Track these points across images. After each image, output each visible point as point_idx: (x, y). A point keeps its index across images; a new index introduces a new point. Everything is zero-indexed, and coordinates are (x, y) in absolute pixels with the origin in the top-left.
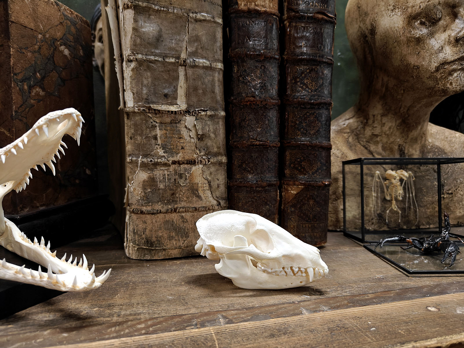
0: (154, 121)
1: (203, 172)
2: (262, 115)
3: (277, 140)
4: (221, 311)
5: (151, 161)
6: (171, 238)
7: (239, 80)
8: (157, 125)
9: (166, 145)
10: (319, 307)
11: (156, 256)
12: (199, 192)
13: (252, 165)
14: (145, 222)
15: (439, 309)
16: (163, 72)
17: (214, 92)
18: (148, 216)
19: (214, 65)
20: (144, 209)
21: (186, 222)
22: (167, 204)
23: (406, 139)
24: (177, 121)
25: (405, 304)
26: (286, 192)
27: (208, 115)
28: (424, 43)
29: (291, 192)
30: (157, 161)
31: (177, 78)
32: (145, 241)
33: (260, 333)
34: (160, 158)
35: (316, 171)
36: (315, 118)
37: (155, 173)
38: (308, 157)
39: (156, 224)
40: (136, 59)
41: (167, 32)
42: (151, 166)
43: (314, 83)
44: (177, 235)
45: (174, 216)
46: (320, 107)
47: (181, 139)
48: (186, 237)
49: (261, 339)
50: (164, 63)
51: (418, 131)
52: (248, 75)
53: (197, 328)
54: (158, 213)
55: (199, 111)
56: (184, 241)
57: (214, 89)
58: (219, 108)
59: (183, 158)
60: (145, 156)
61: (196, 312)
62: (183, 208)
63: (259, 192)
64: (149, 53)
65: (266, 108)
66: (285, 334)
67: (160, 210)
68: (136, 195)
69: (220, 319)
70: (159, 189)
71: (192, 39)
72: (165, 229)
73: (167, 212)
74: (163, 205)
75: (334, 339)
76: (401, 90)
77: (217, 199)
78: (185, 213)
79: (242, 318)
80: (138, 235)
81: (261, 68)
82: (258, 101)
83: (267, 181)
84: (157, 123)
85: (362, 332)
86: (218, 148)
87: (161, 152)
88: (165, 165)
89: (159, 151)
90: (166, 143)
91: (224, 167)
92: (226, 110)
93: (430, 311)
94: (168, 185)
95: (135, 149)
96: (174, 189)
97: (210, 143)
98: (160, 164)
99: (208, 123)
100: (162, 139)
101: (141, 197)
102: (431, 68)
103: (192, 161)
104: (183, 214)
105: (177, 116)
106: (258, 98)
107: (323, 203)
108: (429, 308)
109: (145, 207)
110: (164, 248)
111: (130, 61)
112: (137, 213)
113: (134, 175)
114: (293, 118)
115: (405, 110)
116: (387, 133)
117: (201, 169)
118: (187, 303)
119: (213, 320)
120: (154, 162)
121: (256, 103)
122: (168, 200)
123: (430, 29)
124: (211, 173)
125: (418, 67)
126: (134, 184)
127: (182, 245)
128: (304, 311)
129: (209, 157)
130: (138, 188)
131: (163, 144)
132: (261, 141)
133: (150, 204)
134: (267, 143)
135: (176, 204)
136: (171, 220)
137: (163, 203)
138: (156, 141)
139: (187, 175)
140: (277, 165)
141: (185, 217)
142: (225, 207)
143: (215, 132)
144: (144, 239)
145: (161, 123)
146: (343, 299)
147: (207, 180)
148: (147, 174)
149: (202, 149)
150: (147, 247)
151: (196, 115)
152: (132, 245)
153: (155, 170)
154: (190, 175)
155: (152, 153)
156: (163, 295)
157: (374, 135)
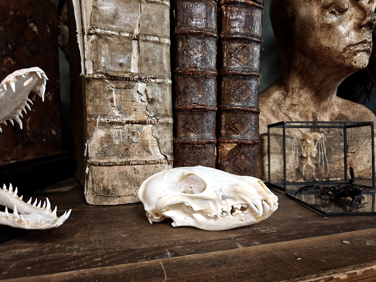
0: (111, 86)
1: (153, 130)
2: (203, 83)
3: (215, 105)
4: (168, 246)
5: (108, 120)
6: (124, 187)
7: (183, 54)
8: (113, 89)
9: (120, 107)
10: (252, 242)
11: (112, 202)
12: (149, 148)
13: (194, 125)
14: (102, 173)
15: (352, 242)
16: (118, 44)
17: (162, 63)
18: (105, 168)
19: (162, 40)
20: (101, 161)
21: (137, 173)
22: (121, 157)
23: (318, 108)
24: (130, 87)
25: (324, 238)
26: (222, 149)
27: (157, 82)
28: (334, 28)
29: (226, 149)
30: (113, 121)
31: (131, 50)
33: (203, 263)
34: (116, 118)
35: (247, 131)
36: (246, 87)
37: (111, 131)
38: (241, 119)
39: (112, 175)
40: (96, 32)
41: (123, 11)
42: (108, 125)
43: (246, 58)
44: (130, 184)
45: (128, 168)
46: (251, 78)
47: (134, 102)
48: (137, 186)
49: (204, 269)
50: (119, 37)
51: (328, 102)
52: (191, 49)
53: (148, 260)
54: (113, 166)
55: (150, 79)
56: (136, 189)
57: (162, 60)
58: (167, 77)
59: (135, 118)
60: (104, 116)
61: (147, 247)
62: (135, 161)
63: (199, 148)
64: (106, 28)
65: (206, 77)
66: (224, 264)
67: (116, 163)
68: (95, 149)
69: (168, 253)
70: (115, 145)
71: (144, 18)
72: (120, 179)
73: (121, 164)
75: (267, 268)
76: (315, 68)
77: (164, 154)
78: (137, 166)
79: (187, 251)
80: (97, 184)
81: (202, 44)
82: (199, 71)
83: (207, 139)
84: (113, 87)
85: (290, 262)
86: (166, 110)
87: (117, 113)
88: (120, 124)
89: (114, 112)
90: (121, 105)
91: (171, 127)
92: (173, 79)
93: (345, 243)
94: (122, 142)
95: (94, 110)
96: (128, 144)
97: (158, 106)
98: (115, 123)
99: (157, 89)
101: (99, 152)
102: (339, 49)
103: (143, 121)
104: (135, 167)
105: (130, 83)
106: (199, 69)
107: (253, 158)
108: (344, 242)
109: (102, 160)
110: (119, 195)
111: (89, 34)
112: (96, 165)
113: (93, 132)
114: (228, 87)
115: (318, 84)
116: (304, 103)
117: (150, 128)
118: (138, 240)
119: (161, 254)
120: (110, 121)
121: (198, 73)
122: (122, 155)
123: (339, 17)
124: (159, 132)
125: (329, 49)
126: (93, 140)
127: (134, 193)
128: (239, 246)
129: (158, 118)
130: (96, 144)
131: (119, 106)
132: (202, 105)
133: (107, 157)
134: (206, 107)
135: (129, 158)
136: (125, 171)
137: (118, 157)
138: (113, 104)
139: (138, 133)
140: (215, 126)
141: (136, 168)
142: (171, 161)
143: (163, 97)
144: (102, 188)
145: (117, 88)
146: (271, 235)
147: (156, 138)
148: (104, 131)
149: (151, 111)
150: (104, 194)
151: (147, 82)
152: (91, 193)
153: (111, 128)
154: (142, 133)
155: (109, 114)
156: (117, 233)
157: (293, 105)
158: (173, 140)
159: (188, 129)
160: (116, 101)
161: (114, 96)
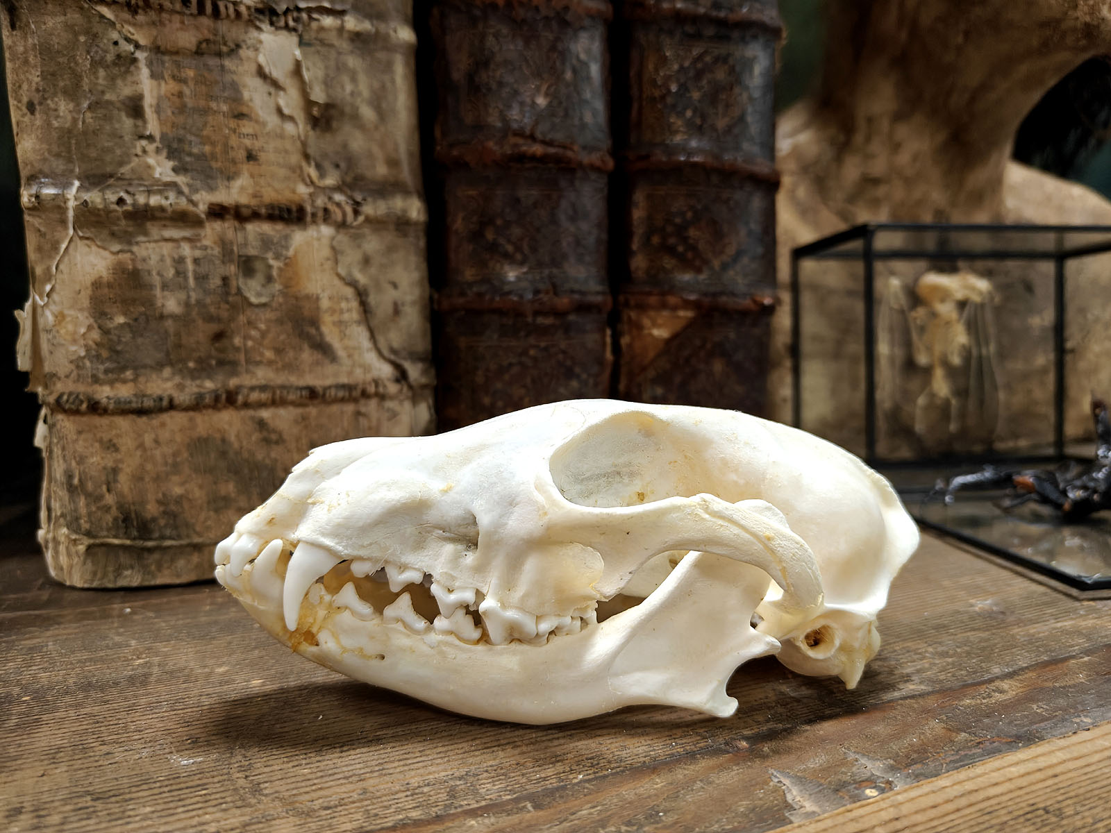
0: (128, 40)
1: (336, 252)
2: (553, 49)
3: (604, 146)
5: (121, 201)
6: (220, 504)
8: (139, 55)
9: (180, 140)
11: (165, 572)
12: (326, 329)
13: (516, 231)
14: (111, 446)
18: (123, 423)
20: (104, 393)
21: (277, 443)
22: (196, 374)
23: (954, 194)
24: (225, 49)
26: (634, 333)
27: (349, 32)
29: (650, 334)
30: (147, 205)
32: (115, 519)
34: (160, 192)
35: (735, 261)
36: (730, 73)
37: (140, 251)
38: (710, 211)
39: (157, 453)
42: (123, 222)
44: (245, 489)
45: (229, 422)
46: (747, 38)
47: (245, 122)
54: (161, 410)
55: (315, 16)
58: (393, 11)
59: (255, 196)
60: (95, 180)
62: (263, 388)
63: (543, 331)
67: (171, 400)
68: (69, 338)
70: (161, 316)
72: (197, 470)
73: (197, 405)
74: (183, 378)
76: (957, 34)
77: (392, 357)
78: (272, 409)
80: (88, 495)
83: (573, 291)
84: (137, 46)
86: (393, 163)
87: (162, 168)
88: (182, 218)
89: (151, 161)
90: (182, 132)
91: (417, 238)
92: (418, 23)
94: (198, 302)
95: (50, 151)
96: (224, 315)
97: (358, 143)
98: (158, 214)
100: (163, 117)
101: (88, 349)
103: (289, 210)
104: (265, 414)
105: (223, 27)
107: (753, 369)
109: (107, 388)
110: (197, 540)
112: (77, 412)
113: (51, 258)
114: (657, 71)
115: (963, 102)
116: (907, 172)
117: (326, 242)
120: (134, 205)
122: (200, 361)
124: (367, 261)
126: (55, 296)
128: (794, 794)
129: (359, 198)
130: (72, 312)
131: (171, 135)
132: (550, 143)
133: (129, 374)
134: (569, 154)
135: (234, 373)
136: (218, 436)
137: (181, 370)
138: (140, 123)
139: (272, 262)
140: (604, 236)
141: (271, 424)
142: (424, 387)
143: (379, 101)
144: (114, 512)
145: (157, 50)
146: (914, 710)
147: (353, 284)
148: (106, 254)
149: (327, 165)
150: (128, 538)
151: (300, 28)
152: (67, 537)
153: (141, 238)
154: (286, 264)
155: (125, 170)
156: (152, 749)
157: (870, 181)
158: (431, 299)
159: (493, 248)
160: (158, 110)
161: (147, 85)
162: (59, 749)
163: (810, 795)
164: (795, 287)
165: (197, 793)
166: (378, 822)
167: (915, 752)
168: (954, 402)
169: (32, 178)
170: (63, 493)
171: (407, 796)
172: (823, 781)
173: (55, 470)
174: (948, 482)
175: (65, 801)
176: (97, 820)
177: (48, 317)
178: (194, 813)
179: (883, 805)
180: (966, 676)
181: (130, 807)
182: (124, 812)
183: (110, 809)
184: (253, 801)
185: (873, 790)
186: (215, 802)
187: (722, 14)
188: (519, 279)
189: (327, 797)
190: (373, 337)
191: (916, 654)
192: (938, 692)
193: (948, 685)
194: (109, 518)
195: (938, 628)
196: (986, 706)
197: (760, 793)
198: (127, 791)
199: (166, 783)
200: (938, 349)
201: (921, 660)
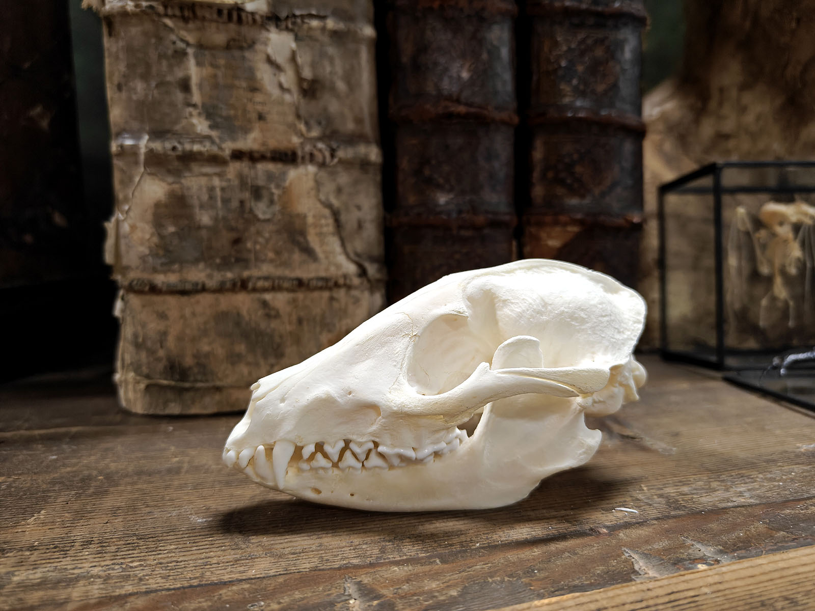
0: (182, 40)
1: (318, 184)
3: (511, 107)
4: (356, 567)
5: (174, 148)
6: (234, 358)
8: (189, 50)
9: (215, 107)
10: (683, 546)
12: (310, 238)
13: (447, 169)
14: (162, 316)
18: (172, 301)
20: (160, 279)
21: (275, 317)
22: (221, 268)
24: (245, 45)
26: (534, 244)
27: (329, 30)
29: (546, 245)
30: (191, 151)
32: (165, 367)
34: (201, 142)
35: (610, 190)
36: (606, 51)
37: (186, 182)
38: (590, 152)
39: (194, 321)
42: (176, 163)
44: (252, 349)
45: (243, 302)
46: (619, 25)
47: (257, 94)
54: (197, 292)
55: (306, 20)
58: (359, 15)
59: (263, 144)
60: (157, 134)
62: (266, 278)
63: (465, 240)
65: (482, 19)
67: (204, 285)
68: (139, 242)
69: (352, 602)
70: (199, 227)
72: (219, 335)
73: (221, 289)
74: (212, 270)
77: (357, 259)
78: (272, 293)
80: (148, 350)
83: (487, 212)
84: (188, 44)
86: (359, 121)
87: (201, 126)
88: (214, 160)
89: (195, 121)
90: (216, 102)
91: (375, 174)
92: (378, 23)
94: (224, 218)
95: (130, 116)
96: (241, 227)
97: (334, 107)
98: (198, 157)
100: (203, 91)
101: (150, 248)
103: (286, 154)
104: (268, 297)
105: (245, 30)
109: (161, 276)
110: (218, 383)
112: (142, 292)
113: (129, 187)
115: (797, 73)
116: (752, 129)
117: (311, 177)
120: (183, 151)
122: (223, 258)
124: (340, 190)
126: (131, 214)
129: (334, 145)
130: (141, 224)
131: (209, 104)
132: (471, 105)
133: (176, 266)
134: (486, 112)
135: (247, 267)
136: (234, 311)
137: (211, 265)
138: (189, 95)
139: (274, 190)
140: (511, 172)
141: (271, 303)
142: (378, 281)
143: (350, 78)
144: (164, 362)
145: (201, 46)
146: (744, 515)
147: (329, 206)
148: (164, 185)
149: (312, 122)
150: (173, 380)
151: (296, 29)
152: (134, 379)
153: (187, 174)
154: (284, 193)
155: (178, 128)
156: (179, 511)
157: (722, 137)
158: (385, 219)
159: (429, 181)
160: (200, 86)
161: (193, 70)
162: (119, 508)
163: (653, 566)
164: (661, 216)
165: (206, 539)
166: (329, 564)
167: (741, 542)
168: (791, 303)
169: (119, 134)
170: (132, 348)
171: (350, 550)
172: (664, 557)
173: (127, 332)
174: (783, 360)
175: (120, 539)
176: (139, 551)
177: (126, 228)
178: (203, 551)
179: (710, 573)
180: (789, 495)
181: (162, 545)
182: (156, 547)
183: (148, 545)
184: (243, 546)
185: (704, 565)
186: (218, 545)
187: (600, 9)
188: (447, 203)
189: (294, 547)
190: (343, 245)
191: (748, 478)
192: (764, 504)
193: (774, 500)
194: (160, 366)
195: (768, 461)
196: (804, 515)
197: (614, 563)
198: (160, 535)
199: (187, 532)
200: (777, 263)
201: (753, 483)
